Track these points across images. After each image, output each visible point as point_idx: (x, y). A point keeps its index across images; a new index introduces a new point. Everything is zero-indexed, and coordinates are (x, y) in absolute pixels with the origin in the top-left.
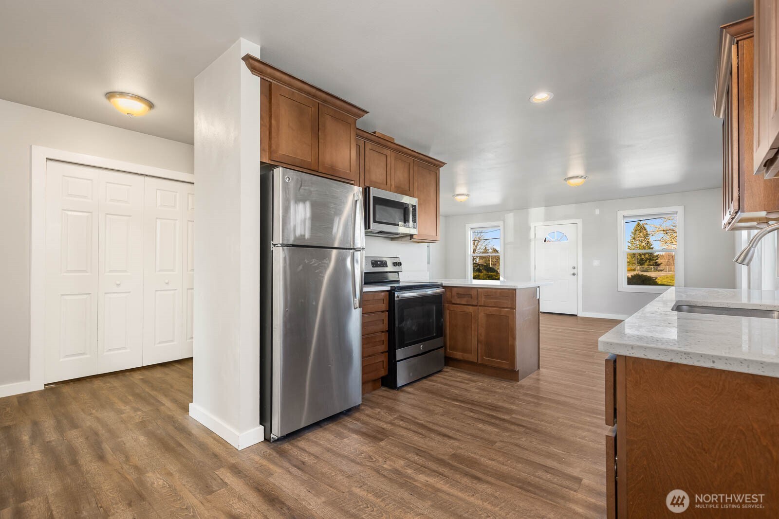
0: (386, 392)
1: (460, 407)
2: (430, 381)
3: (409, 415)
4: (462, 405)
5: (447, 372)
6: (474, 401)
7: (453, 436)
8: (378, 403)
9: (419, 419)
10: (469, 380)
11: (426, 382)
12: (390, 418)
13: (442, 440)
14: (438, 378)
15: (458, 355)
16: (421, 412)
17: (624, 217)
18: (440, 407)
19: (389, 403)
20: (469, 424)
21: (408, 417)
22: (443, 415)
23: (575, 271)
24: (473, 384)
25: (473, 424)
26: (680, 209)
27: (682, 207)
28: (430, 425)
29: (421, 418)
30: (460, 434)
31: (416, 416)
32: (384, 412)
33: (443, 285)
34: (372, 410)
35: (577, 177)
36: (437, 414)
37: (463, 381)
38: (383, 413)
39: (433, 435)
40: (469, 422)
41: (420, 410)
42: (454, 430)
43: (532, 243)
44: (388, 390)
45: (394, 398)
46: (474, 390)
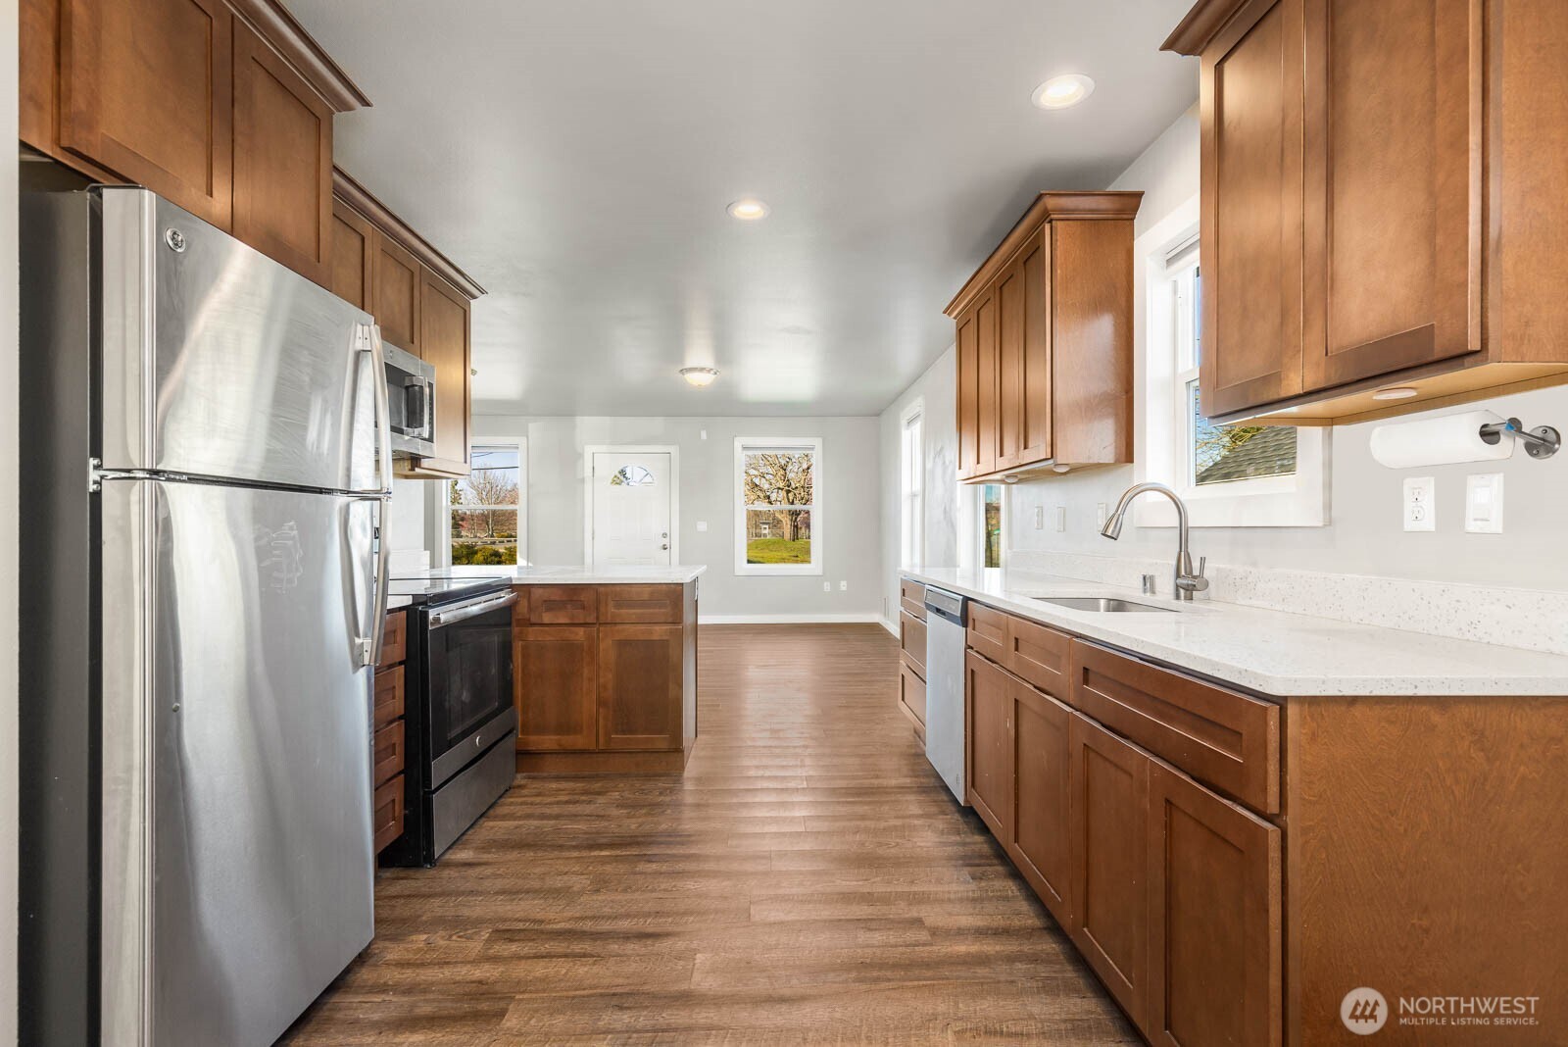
0: (401, 882)
1: (617, 859)
2: (496, 818)
3: (519, 920)
4: (618, 852)
5: (520, 787)
6: (636, 836)
7: (658, 930)
8: (404, 921)
9: (550, 922)
10: (586, 792)
11: (491, 824)
12: (475, 947)
13: (643, 951)
14: (510, 805)
15: (547, 741)
16: (542, 901)
17: (745, 448)
18: (574, 873)
19: (436, 907)
20: (665, 890)
21: (521, 926)
22: (598, 891)
23: (666, 541)
24: (601, 800)
25: (675, 886)
26: (817, 442)
27: (820, 440)
28: (588, 926)
29: (551, 916)
30: (670, 920)
31: (539, 916)
32: (443, 938)
33: (514, 582)
34: (401, 946)
35: (702, 370)
36: (581, 893)
37: (577, 797)
38: (442, 943)
39: (614, 947)
40: (663, 886)
41: (534, 899)
42: (648, 915)
43: (588, 487)
44: (402, 874)
45: (439, 890)
46: (615, 812)
